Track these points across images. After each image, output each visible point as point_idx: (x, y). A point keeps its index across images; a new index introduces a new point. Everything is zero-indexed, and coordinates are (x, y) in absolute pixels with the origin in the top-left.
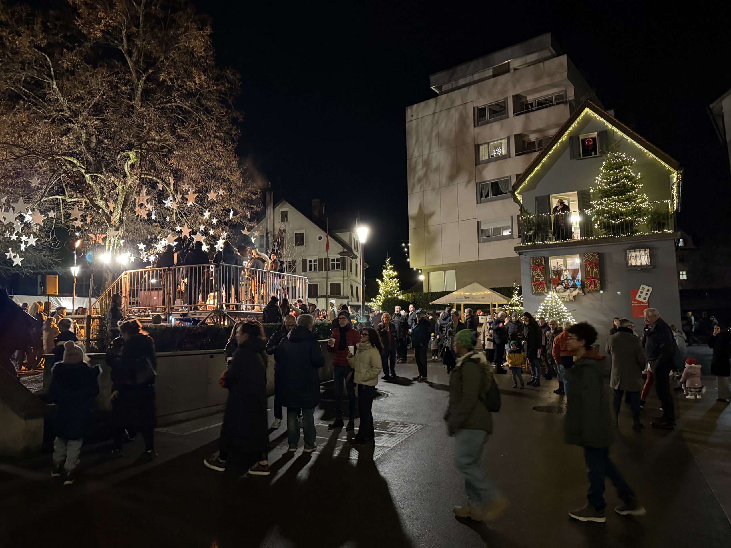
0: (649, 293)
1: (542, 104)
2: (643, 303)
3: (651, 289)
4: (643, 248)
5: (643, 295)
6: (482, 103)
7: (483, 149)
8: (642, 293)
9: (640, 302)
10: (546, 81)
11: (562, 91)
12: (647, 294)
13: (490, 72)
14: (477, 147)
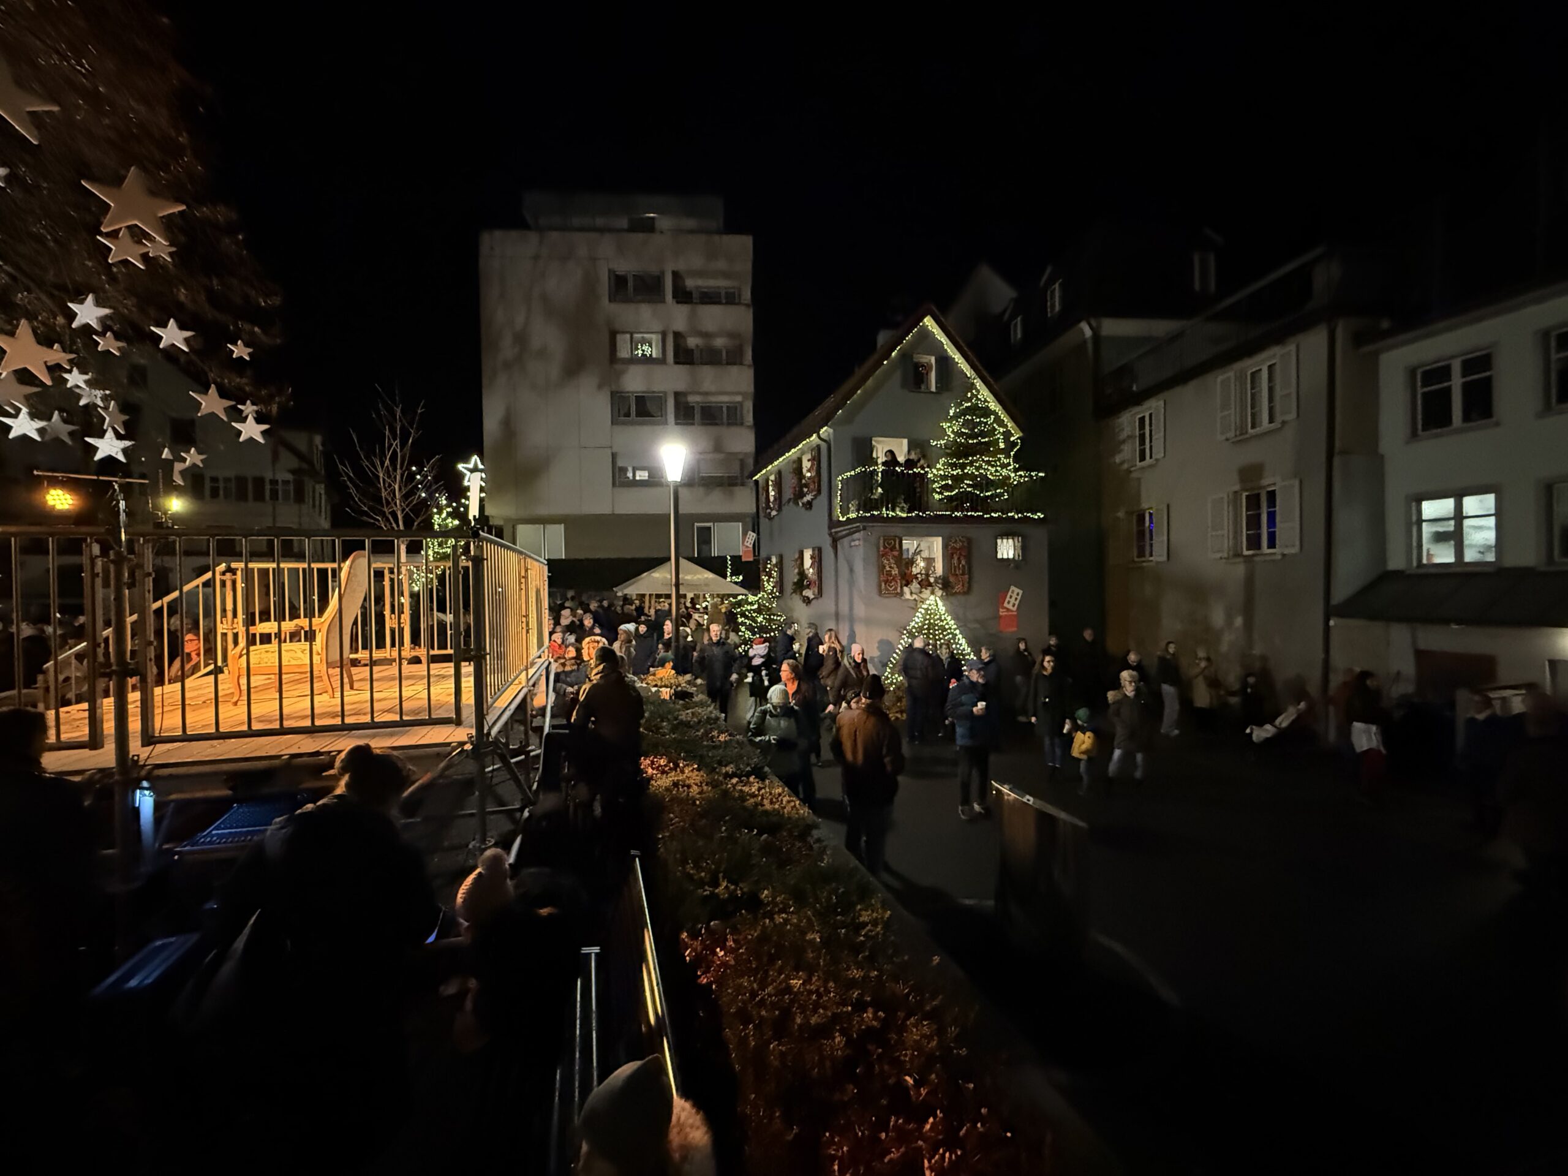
0: (1019, 598)
1: (709, 298)
2: (1012, 611)
3: (1021, 592)
4: (1010, 535)
5: (1013, 600)
6: (624, 267)
7: (623, 341)
8: (1011, 597)
9: (1008, 610)
10: (721, 265)
11: (733, 288)
12: (1016, 599)
13: (624, 223)
14: (613, 335)
